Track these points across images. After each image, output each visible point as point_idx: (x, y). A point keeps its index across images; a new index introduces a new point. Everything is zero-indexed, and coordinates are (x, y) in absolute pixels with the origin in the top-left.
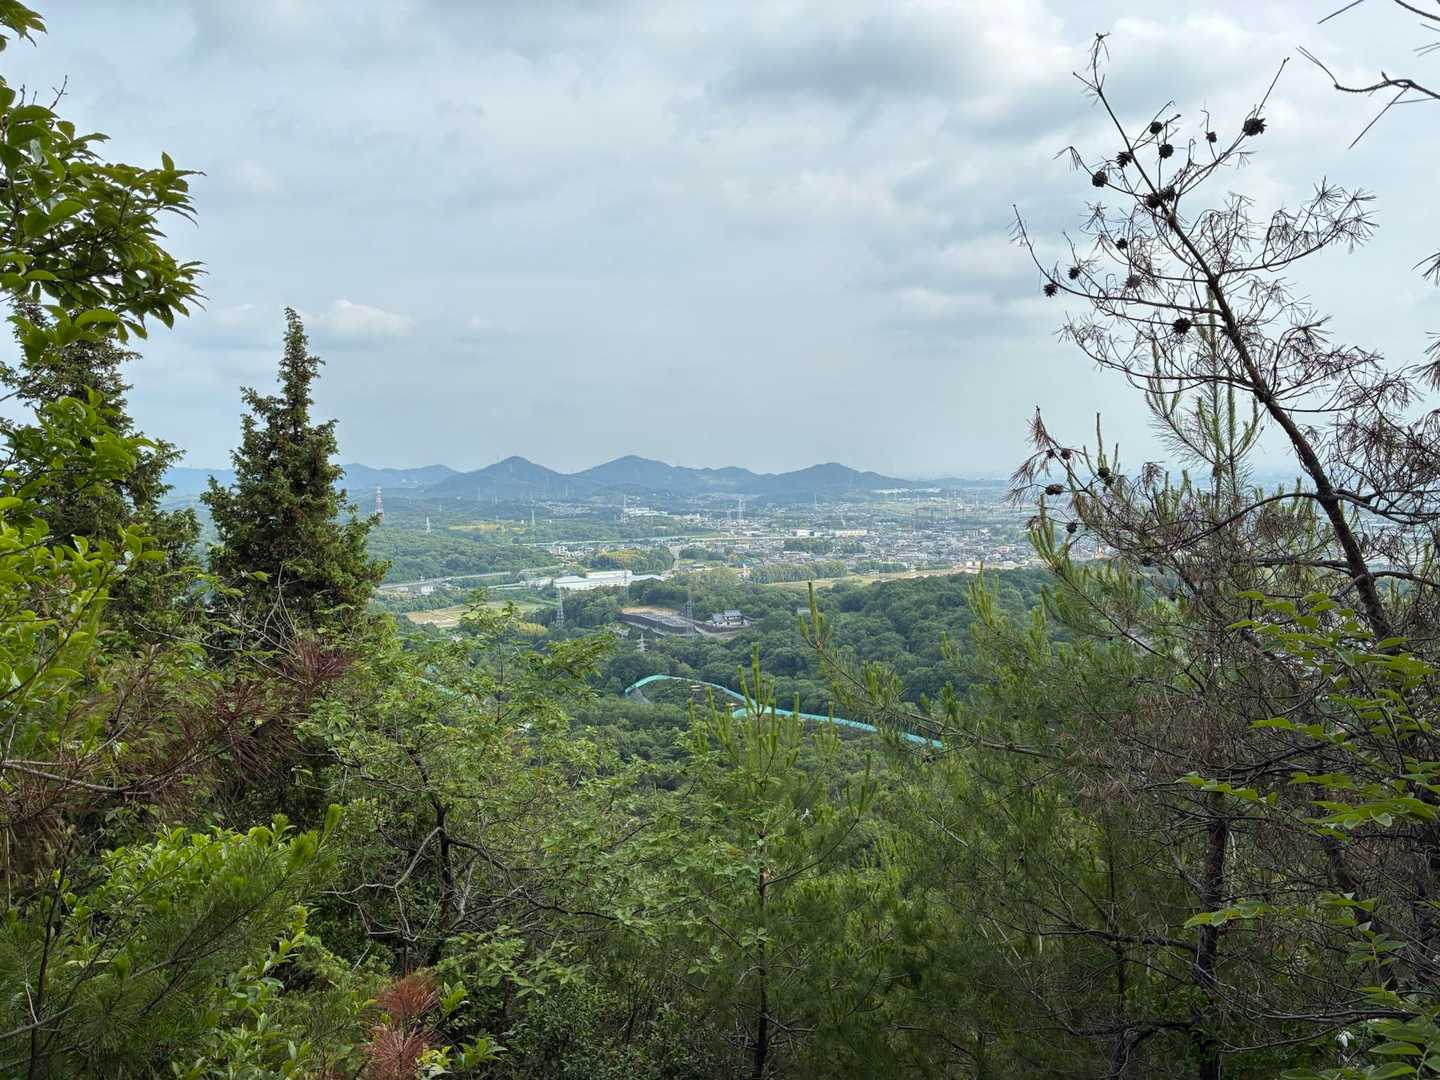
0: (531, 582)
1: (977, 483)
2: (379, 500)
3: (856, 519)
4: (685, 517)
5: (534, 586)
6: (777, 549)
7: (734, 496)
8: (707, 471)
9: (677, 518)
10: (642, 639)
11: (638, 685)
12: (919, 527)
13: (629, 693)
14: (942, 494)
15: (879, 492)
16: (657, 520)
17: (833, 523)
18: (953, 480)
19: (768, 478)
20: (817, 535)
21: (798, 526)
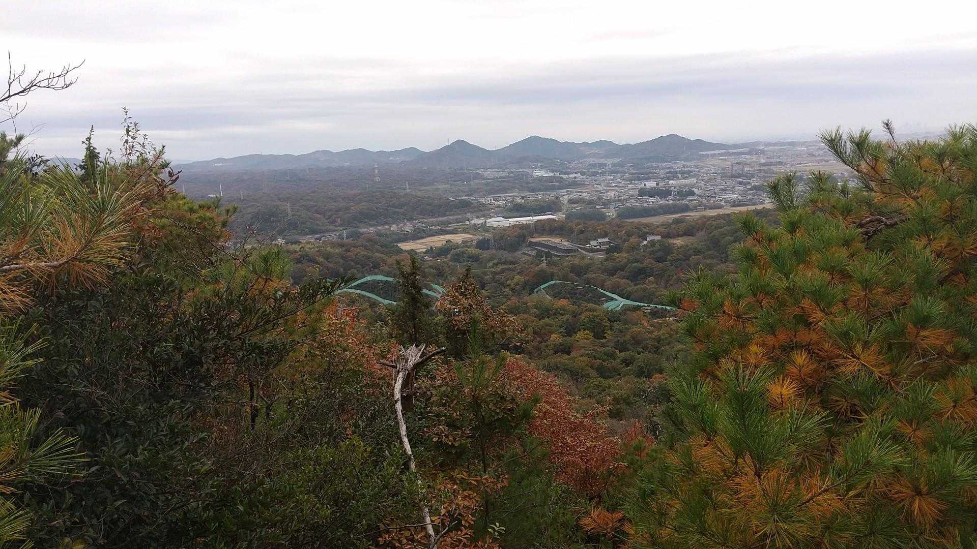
0: (472, 222)
1: (775, 144)
2: (376, 171)
3: (689, 172)
4: (571, 176)
5: (475, 225)
6: (632, 195)
7: (603, 161)
8: (585, 144)
9: (565, 177)
10: (544, 258)
11: (542, 287)
12: (733, 177)
13: (537, 292)
14: (750, 153)
15: (704, 153)
16: (550, 179)
17: (673, 175)
18: (758, 143)
19: (627, 147)
20: (661, 184)
21: (648, 179)
